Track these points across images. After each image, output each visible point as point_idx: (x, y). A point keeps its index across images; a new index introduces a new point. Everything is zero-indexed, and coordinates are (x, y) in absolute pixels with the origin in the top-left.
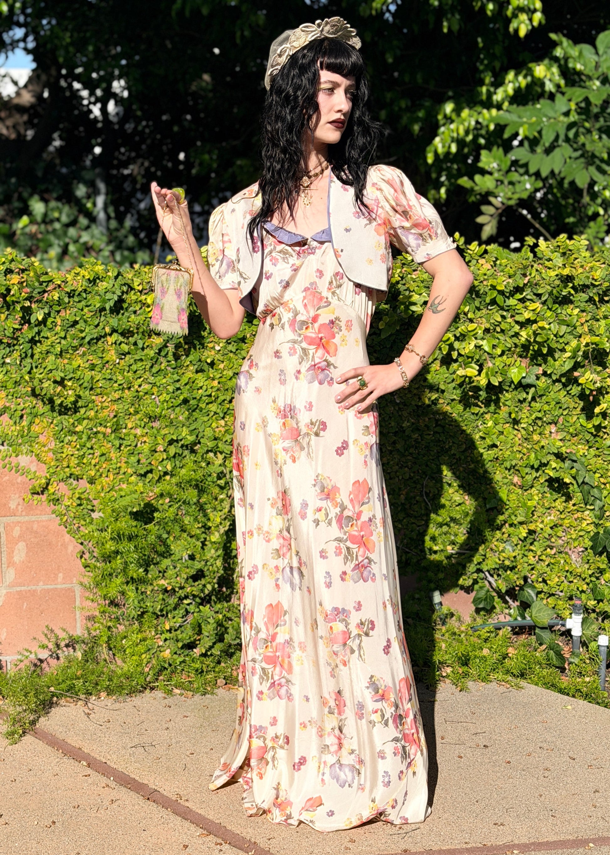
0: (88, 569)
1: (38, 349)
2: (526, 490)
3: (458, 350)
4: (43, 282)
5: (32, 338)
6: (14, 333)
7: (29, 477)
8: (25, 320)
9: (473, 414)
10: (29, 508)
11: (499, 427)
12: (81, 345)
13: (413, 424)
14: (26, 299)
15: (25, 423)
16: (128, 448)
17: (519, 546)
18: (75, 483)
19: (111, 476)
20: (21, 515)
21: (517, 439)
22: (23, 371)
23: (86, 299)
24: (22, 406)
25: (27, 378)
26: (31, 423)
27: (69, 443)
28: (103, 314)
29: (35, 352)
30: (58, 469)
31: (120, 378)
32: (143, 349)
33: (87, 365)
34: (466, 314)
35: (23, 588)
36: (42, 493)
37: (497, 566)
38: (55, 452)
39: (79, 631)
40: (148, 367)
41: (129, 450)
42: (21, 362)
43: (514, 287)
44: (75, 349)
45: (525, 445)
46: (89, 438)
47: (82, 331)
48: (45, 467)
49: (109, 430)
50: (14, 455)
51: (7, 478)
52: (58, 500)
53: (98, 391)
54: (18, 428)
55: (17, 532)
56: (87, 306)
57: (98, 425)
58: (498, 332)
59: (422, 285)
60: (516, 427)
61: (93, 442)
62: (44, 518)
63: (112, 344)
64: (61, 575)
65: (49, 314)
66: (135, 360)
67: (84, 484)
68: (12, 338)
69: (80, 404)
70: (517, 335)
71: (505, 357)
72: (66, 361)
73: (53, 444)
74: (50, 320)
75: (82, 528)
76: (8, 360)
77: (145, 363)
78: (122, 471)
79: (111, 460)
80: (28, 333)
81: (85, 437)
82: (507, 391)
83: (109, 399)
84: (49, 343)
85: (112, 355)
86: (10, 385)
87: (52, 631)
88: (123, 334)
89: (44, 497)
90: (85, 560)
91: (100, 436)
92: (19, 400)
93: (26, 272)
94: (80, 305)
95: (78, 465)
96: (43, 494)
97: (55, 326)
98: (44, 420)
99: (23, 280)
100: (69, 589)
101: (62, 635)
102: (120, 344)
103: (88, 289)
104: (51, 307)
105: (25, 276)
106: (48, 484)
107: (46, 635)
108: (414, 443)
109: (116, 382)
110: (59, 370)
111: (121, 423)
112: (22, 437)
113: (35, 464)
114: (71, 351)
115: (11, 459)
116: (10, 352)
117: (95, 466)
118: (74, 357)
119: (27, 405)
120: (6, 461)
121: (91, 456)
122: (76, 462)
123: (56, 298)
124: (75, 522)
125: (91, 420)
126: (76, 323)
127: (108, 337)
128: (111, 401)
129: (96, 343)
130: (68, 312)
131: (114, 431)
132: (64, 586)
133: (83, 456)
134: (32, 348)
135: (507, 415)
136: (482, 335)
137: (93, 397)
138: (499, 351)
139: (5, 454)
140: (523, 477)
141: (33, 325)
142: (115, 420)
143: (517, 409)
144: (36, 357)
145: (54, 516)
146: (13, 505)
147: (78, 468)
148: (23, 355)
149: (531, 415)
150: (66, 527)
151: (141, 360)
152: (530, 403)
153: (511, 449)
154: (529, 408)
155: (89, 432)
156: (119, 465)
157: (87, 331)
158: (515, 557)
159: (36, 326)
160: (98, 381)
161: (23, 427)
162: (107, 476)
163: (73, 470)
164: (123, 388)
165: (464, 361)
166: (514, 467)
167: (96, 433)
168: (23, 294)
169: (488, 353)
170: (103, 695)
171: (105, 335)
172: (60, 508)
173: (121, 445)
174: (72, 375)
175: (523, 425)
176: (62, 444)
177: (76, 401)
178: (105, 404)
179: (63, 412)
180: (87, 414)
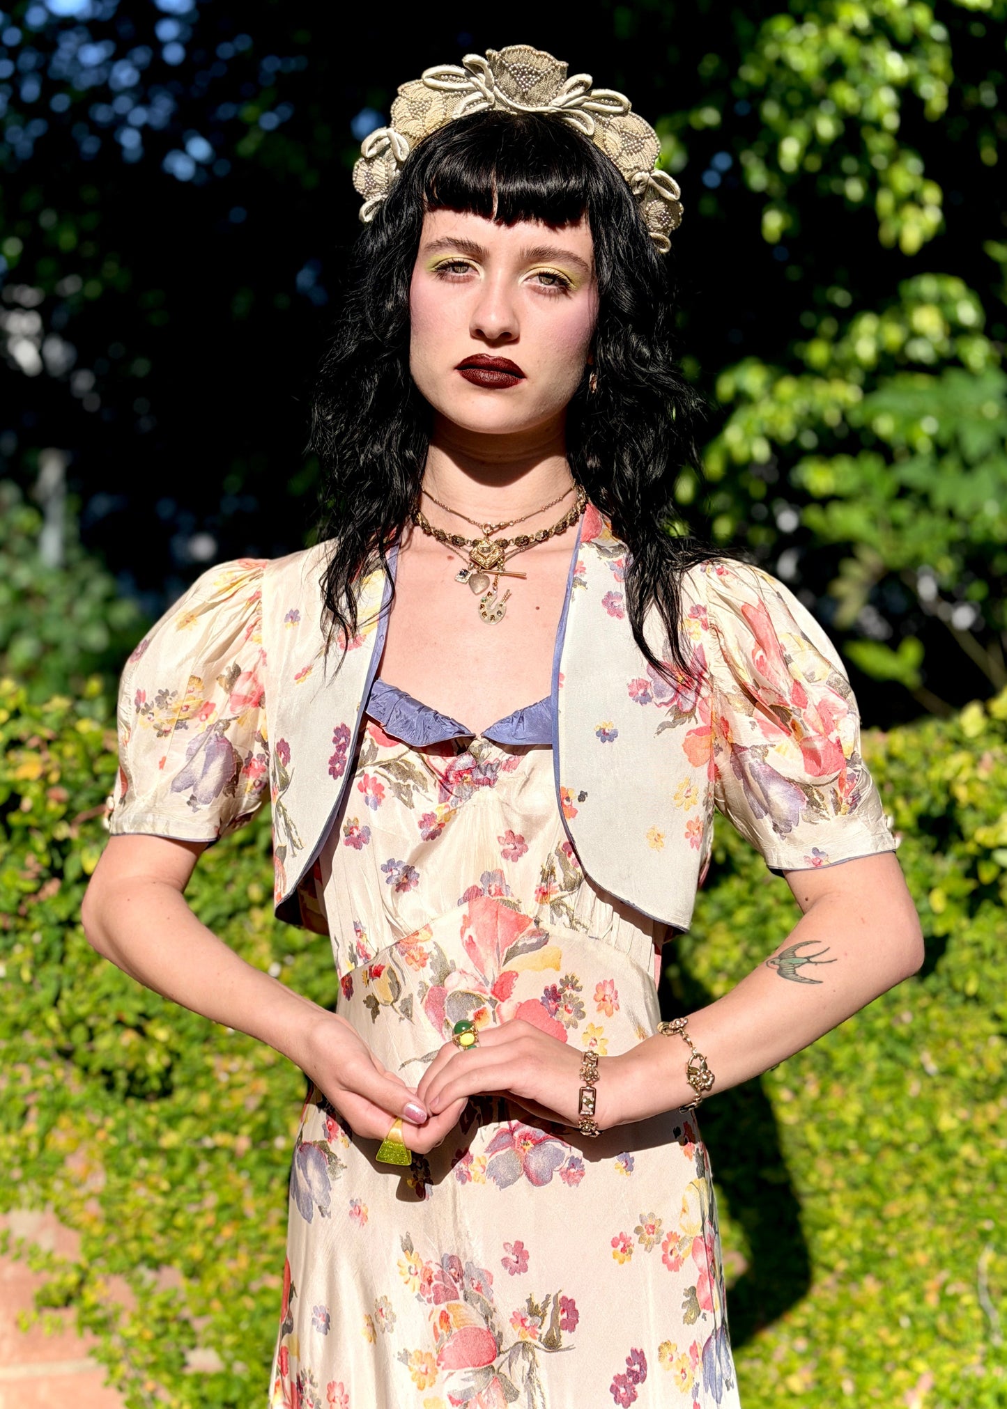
4: (101, 774)
5: (66, 915)
6: (20, 903)
7: (36, 1266)
8: (53, 871)
10: (30, 1345)
14: (60, 819)
15: (32, 1128)
18: (150, 1275)
19: (243, 1258)
20: (7, 1364)
22: (37, 999)
24: (27, 1083)
26: (48, 1129)
27: (143, 1178)
29: (69, 947)
30: (111, 1244)
36: (67, 1302)
38: (105, 1201)
42: (33, 974)
46: (194, 1164)
52: (106, 1322)
53: (224, 1044)
54: (13, 1141)
57: (217, 1129)
61: (202, 1173)
62: (67, 1368)
63: (266, 928)
66: (320, 970)
67: (173, 1277)
68: (17, 915)
69: (176, 1077)
73: (101, 1181)
75: (163, 1394)
78: (272, 1245)
79: (245, 1218)
80: (55, 904)
81: (182, 1162)
83: (249, 1064)
85: (262, 955)
89: (70, 1316)
91: (222, 1158)
92: (20, 1069)
93: (58, 748)
95: (162, 1232)
96: (67, 1307)
98: (83, 1120)
99: (50, 768)
105: (55, 758)
106: (81, 1283)
110: (130, 995)
111: (275, 1124)
112: (23, 1163)
113: (51, 1230)
116: (6, 948)
117: (204, 1233)
119: (40, 1083)
121: (194, 1208)
122: (157, 1225)
125: (201, 1117)
127: (256, 910)
128: (255, 1069)
129: (225, 924)
131: (256, 1145)
133: (174, 1212)
134: (63, 939)
137: (210, 1060)
141: (70, 882)
144: (72, 960)
145: (93, 1362)
147: (161, 1240)
148: (40, 957)
150: (123, 1392)
155: (195, 1149)
156: (263, 1230)
157: (204, 895)
159: (77, 884)
162: (234, 1258)
163: (148, 1244)
167: (211, 1153)
168: (52, 805)
171: (249, 905)
172: (113, 1343)
173: (270, 1179)
176: (125, 1179)
177: (169, 1070)
178: (239, 1078)
179: (136, 1096)
180: (193, 1102)
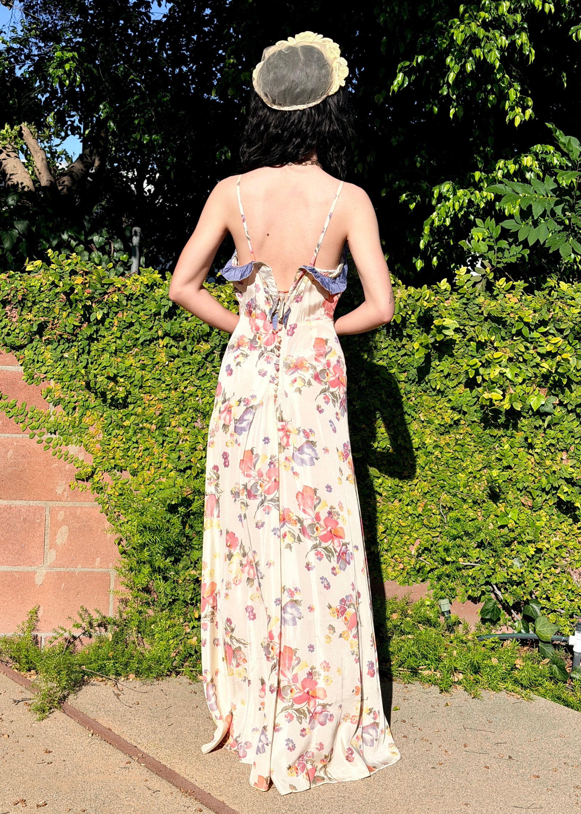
0: (124, 555)
1: (95, 346)
2: (535, 511)
3: (482, 376)
4: (105, 284)
5: (91, 335)
6: (74, 330)
7: (77, 465)
8: (86, 318)
9: (491, 436)
10: (74, 494)
11: (515, 451)
12: (134, 346)
13: (435, 441)
14: (88, 299)
15: (77, 415)
16: (170, 445)
17: (526, 563)
18: (118, 473)
19: (153, 470)
20: (66, 501)
21: (530, 463)
22: (80, 366)
23: (143, 303)
24: (75, 399)
25: (83, 371)
26: (83, 415)
27: (116, 436)
28: (157, 318)
29: (91, 349)
30: (104, 460)
31: (168, 379)
32: (191, 353)
33: (139, 365)
34: (492, 343)
35: (62, 569)
37: (506, 581)
38: (102, 444)
39: (111, 614)
40: (194, 370)
41: (171, 447)
42: (78, 357)
43: (539, 321)
44: (129, 348)
45: (537, 469)
46: (135, 432)
47: (137, 333)
48: (92, 457)
49: (154, 427)
50: (64, 443)
51: (56, 465)
52: (102, 488)
53: (147, 389)
54: (70, 419)
55: (61, 516)
56: (143, 310)
57: (144, 421)
58: (520, 362)
59: (453, 313)
60: (530, 451)
61: (138, 437)
62: (88, 504)
63: (163, 346)
64: (98, 560)
65: (107, 315)
66: (184, 363)
67: (127, 475)
68: (72, 334)
69: (129, 400)
70: (537, 365)
71: (524, 385)
72: (120, 360)
73: (101, 436)
74: (108, 320)
75: (122, 517)
76: (66, 355)
77: (192, 367)
78: (163, 465)
79: (154, 455)
80: (87, 330)
81: (131, 432)
82: (524, 417)
83: (157, 398)
84: (105, 342)
85: (162, 357)
86: (66, 378)
87: (86, 611)
88: (174, 338)
89: (89, 484)
90: (123, 546)
91: (146, 432)
92: (73, 393)
93: (90, 275)
94: (137, 309)
95: (123, 457)
96: (87, 481)
97: (112, 326)
98: (95, 413)
99: (86, 281)
100: (105, 573)
101: (96, 616)
102: (171, 347)
103: (145, 294)
104: (110, 308)
105: (88, 279)
106: (93, 473)
107: (81, 615)
108: (434, 459)
109: (164, 382)
110: (113, 367)
111: (166, 421)
112: (73, 427)
113: (83, 453)
114: (124, 351)
115: (61, 448)
116: (68, 347)
117: (138, 459)
118: (127, 356)
119: (80, 398)
120: (57, 449)
121: (135, 450)
122: (121, 454)
123: (115, 300)
124: (115, 510)
125: (138, 416)
126: (132, 324)
127: (160, 340)
128: (158, 399)
129: (149, 345)
130: (125, 314)
131: (158, 428)
132: (100, 570)
133: (128, 449)
134: (89, 345)
135: (523, 440)
136: (506, 363)
137: (142, 395)
138: (520, 380)
139: (56, 442)
140: (534, 499)
141: (92, 324)
142: (160, 417)
143: (532, 435)
144: (92, 354)
145: (97, 503)
146: (59, 491)
147: (122, 460)
148: (81, 351)
149: (545, 441)
150: (107, 515)
151: (189, 364)
152: (545, 430)
153: (524, 472)
154: (543, 435)
155: (136, 427)
156: (160, 460)
157: (141, 333)
158: (522, 573)
159: (95, 325)
160: (148, 380)
161: (75, 418)
162: (149, 470)
163: (118, 461)
164: (170, 388)
165: (488, 386)
166: (526, 488)
167: (142, 429)
168: (86, 294)
169: (510, 381)
170: (132, 676)
171: (158, 338)
172: (103, 497)
173: (164, 441)
174: (124, 373)
175: (536, 450)
176: (110, 436)
177: (126, 397)
178: (153, 402)
179: (114, 406)
180: (135, 410)
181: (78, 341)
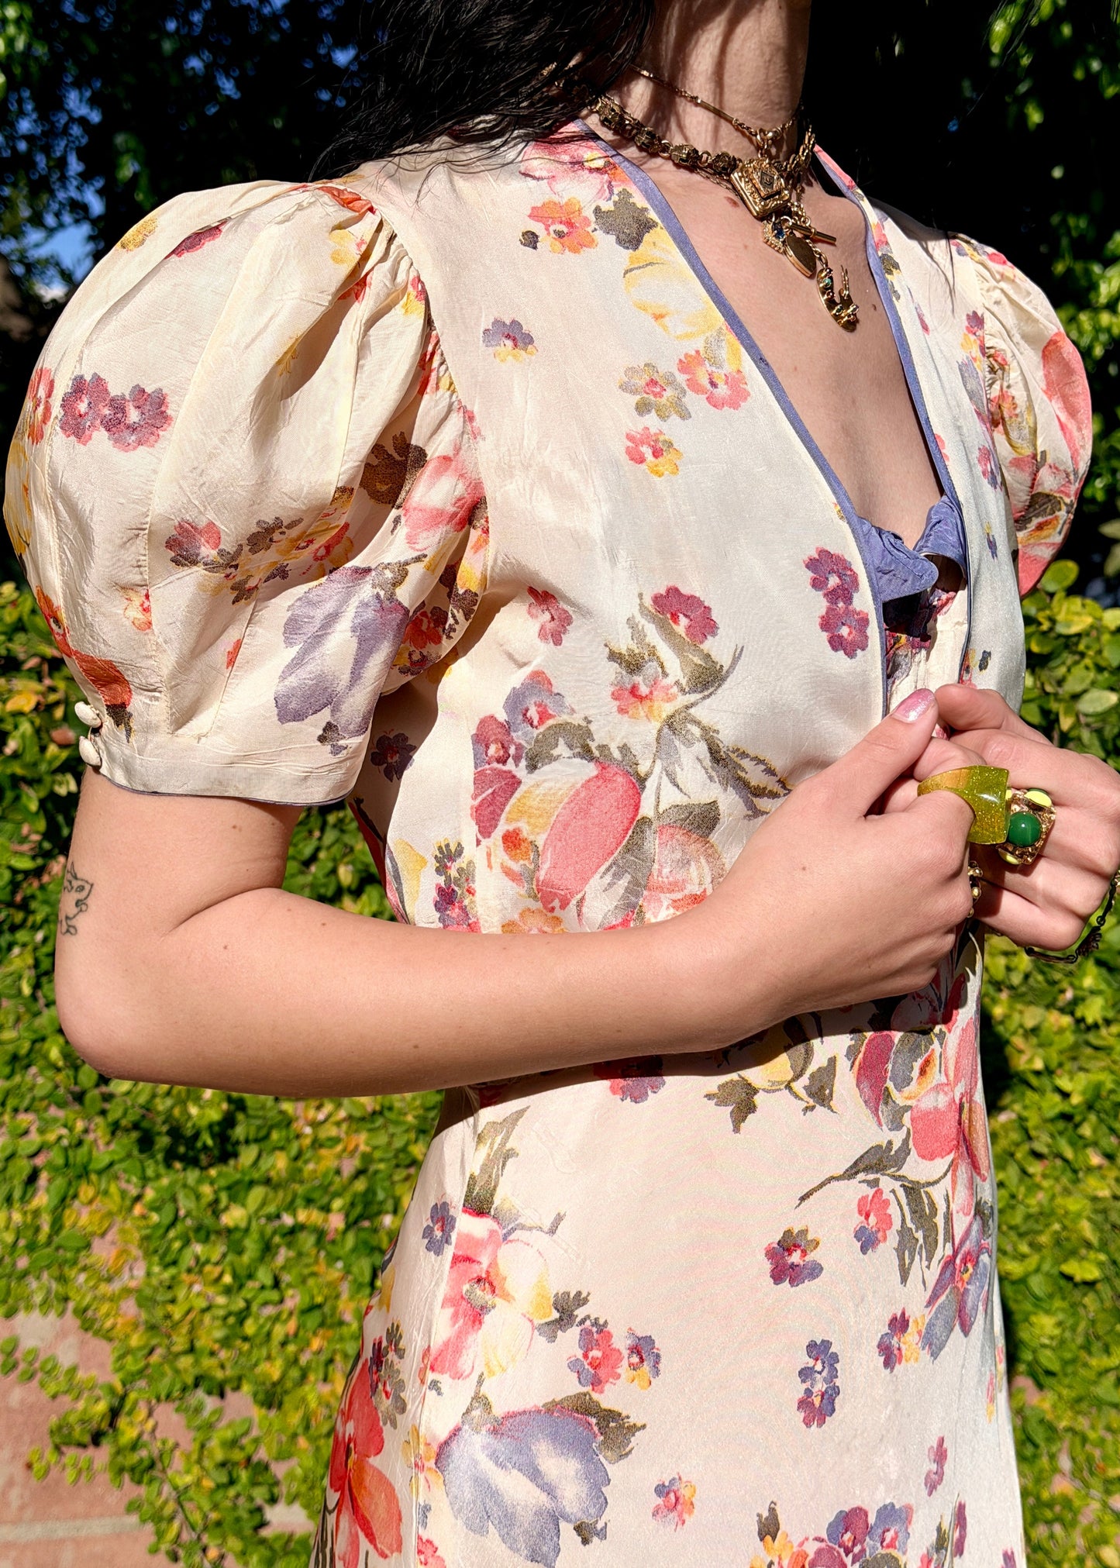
6: (15, 887)
7: (52, 1388)
8: (58, 842)
14: (61, 770)
15: (42, 1199)
18: (211, 1403)
20: (17, 1521)
24: (35, 1139)
26: (64, 1201)
27: (198, 1267)
30: (155, 1358)
36: (97, 1439)
42: (37, 986)
46: (267, 1249)
48: (106, 1352)
49: (337, 1222)
52: (151, 1466)
54: (17, 1217)
57: (299, 1202)
61: (280, 1262)
62: (99, 1527)
67: (242, 1404)
68: (12, 904)
69: (239, 1132)
73: (140, 1272)
79: (341, 1323)
81: (252, 1246)
83: (343, 1113)
89: (102, 1456)
91: (307, 1241)
92: (24, 1119)
95: (226, 1342)
96: (96, 1445)
98: (113, 1189)
99: (52, 698)
105: (62, 684)
106: (114, 1413)
111: (381, 1195)
112: (31, 1247)
113: (73, 1340)
119: (51, 1137)
121: (270, 1311)
122: (219, 1334)
124: (206, 1540)
125: (276, 1185)
127: (348, 898)
133: (242, 1316)
145: (134, 1519)
147: (225, 1355)
150: (176, 1561)
155: (269, 1229)
161: (36, 1213)
162: (325, 1380)
163: (206, 1360)
167: (293, 1231)
168: (52, 749)
171: (338, 890)
172: (158, 1495)
176: (172, 1271)
177: (229, 1121)
178: (331, 1131)
179: (182, 1158)
180: (265, 1165)
181: (35, 928)
